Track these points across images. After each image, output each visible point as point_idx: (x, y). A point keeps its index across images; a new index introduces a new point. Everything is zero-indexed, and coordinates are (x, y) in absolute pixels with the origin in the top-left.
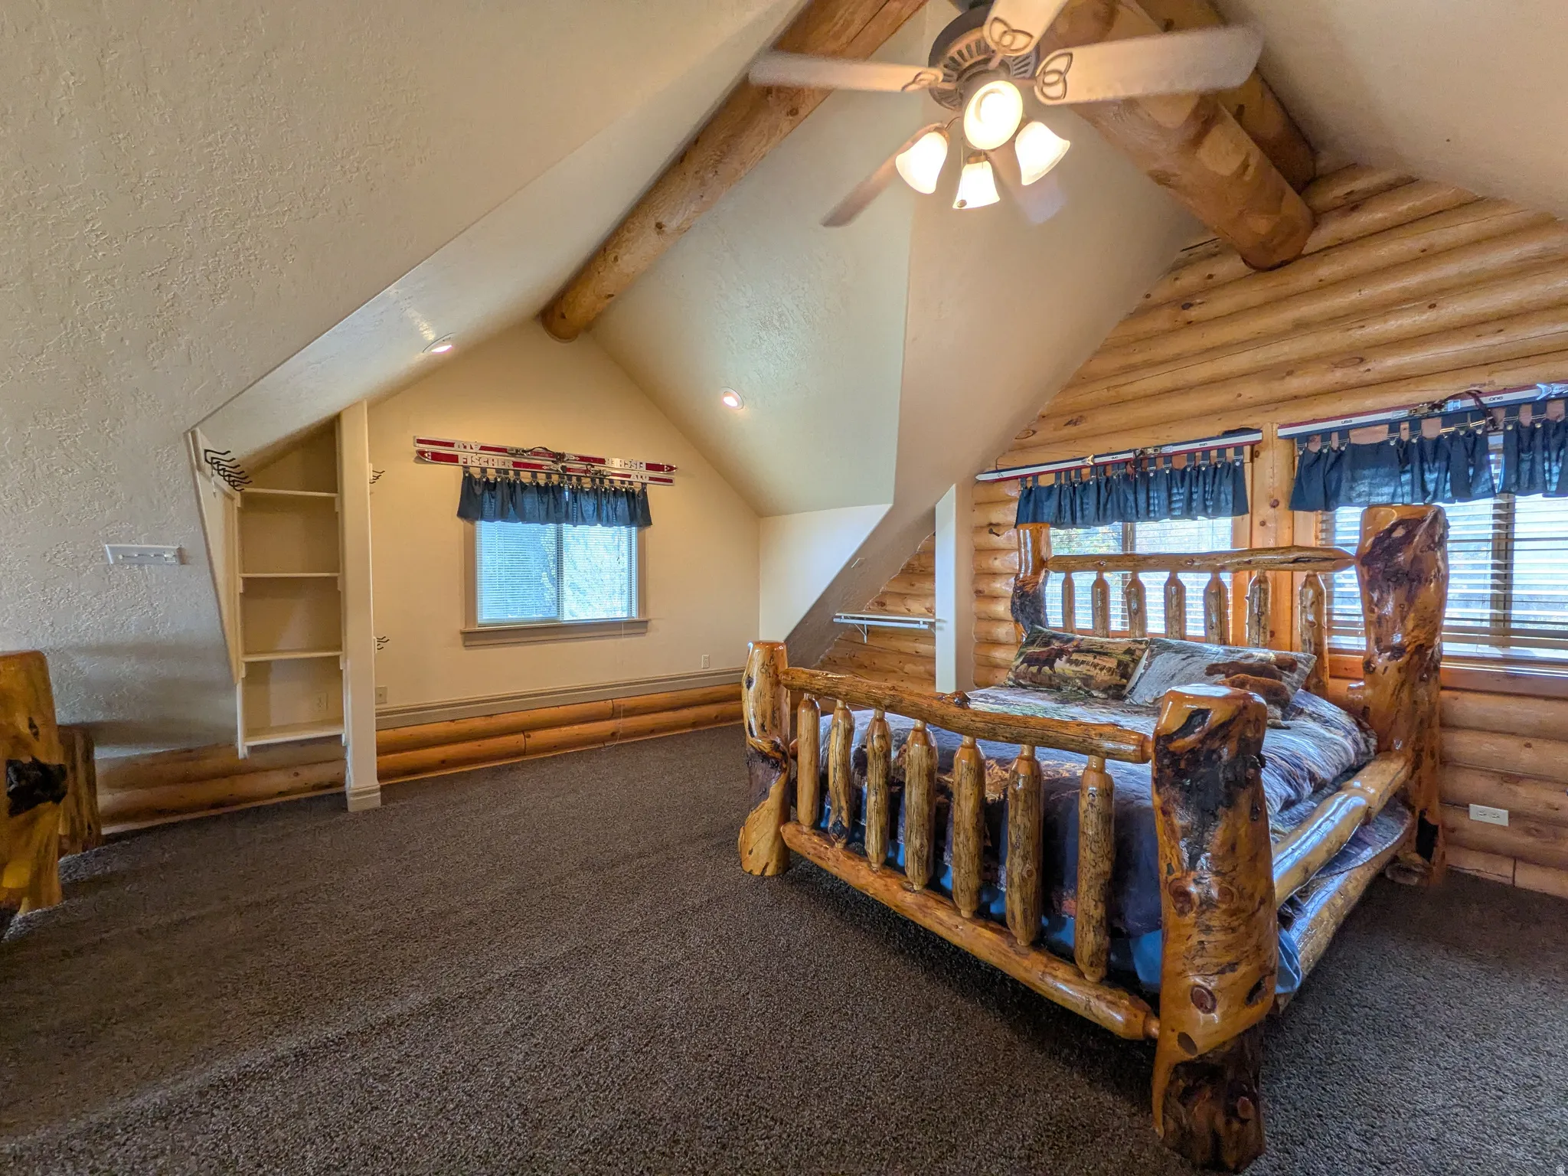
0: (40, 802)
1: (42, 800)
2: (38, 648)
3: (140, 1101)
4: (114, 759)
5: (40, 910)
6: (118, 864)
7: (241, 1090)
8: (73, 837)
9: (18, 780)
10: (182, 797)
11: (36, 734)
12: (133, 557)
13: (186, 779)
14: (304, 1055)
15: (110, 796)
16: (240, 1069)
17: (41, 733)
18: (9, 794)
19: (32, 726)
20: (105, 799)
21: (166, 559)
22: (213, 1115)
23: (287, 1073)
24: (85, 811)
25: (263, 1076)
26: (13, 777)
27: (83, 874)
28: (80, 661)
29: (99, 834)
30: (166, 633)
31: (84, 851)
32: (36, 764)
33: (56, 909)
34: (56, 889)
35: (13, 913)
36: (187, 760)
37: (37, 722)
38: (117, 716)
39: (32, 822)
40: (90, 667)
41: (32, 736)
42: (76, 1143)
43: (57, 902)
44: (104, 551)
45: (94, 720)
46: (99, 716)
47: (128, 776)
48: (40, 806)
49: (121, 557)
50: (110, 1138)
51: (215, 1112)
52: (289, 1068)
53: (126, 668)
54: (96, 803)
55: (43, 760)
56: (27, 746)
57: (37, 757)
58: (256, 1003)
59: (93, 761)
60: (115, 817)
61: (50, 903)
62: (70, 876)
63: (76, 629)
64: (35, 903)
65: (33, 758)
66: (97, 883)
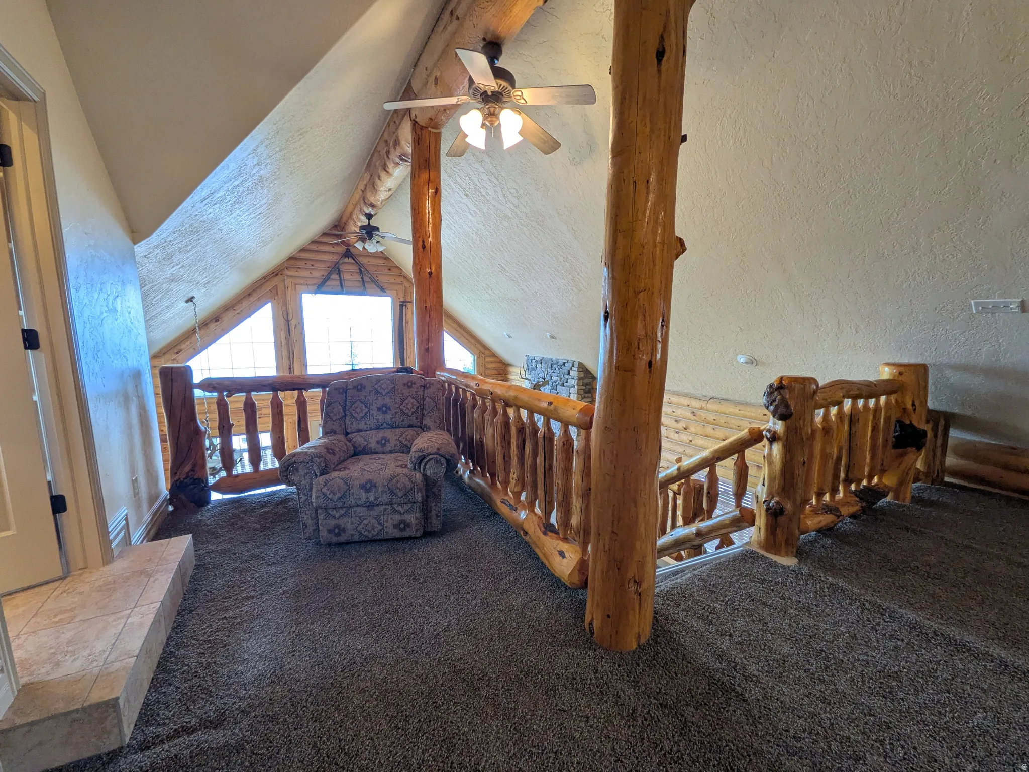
0: (909, 447)
1: (912, 446)
2: (926, 363)
3: (904, 611)
4: (961, 439)
5: (897, 502)
6: (946, 499)
7: (958, 651)
8: (927, 475)
9: (901, 431)
10: (1001, 477)
11: (915, 410)
12: (989, 308)
13: (1006, 467)
14: (1007, 666)
15: (955, 460)
16: (962, 640)
17: (917, 409)
18: (894, 437)
19: (913, 405)
20: (951, 461)
21: (1011, 309)
22: (936, 648)
23: (990, 666)
24: (937, 463)
25: (976, 656)
26: (898, 429)
27: (926, 495)
28: (948, 373)
29: (942, 479)
30: (1006, 361)
31: (932, 485)
32: (911, 425)
33: (905, 506)
34: (909, 495)
35: (885, 496)
36: (1012, 454)
37: (917, 403)
38: (969, 412)
39: (902, 456)
40: (954, 378)
41: (912, 410)
42: (867, 604)
43: (908, 502)
44: (970, 305)
45: (952, 411)
46: (956, 410)
47: (967, 451)
48: (909, 449)
49: (980, 308)
50: (882, 615)
51: (939, 648)
52: (992, 664)
53: (976, 382)
54: (945, 461)
55: (915, 424)
56: (909, 415)
57: (913, 422)
58: (992, 617)
59: (948, 435)
60: (954, 473)
61: (904, 500)
62: (919, 493)
63: (949, 354)
64: (897, 497)
65: (911, 422)
66: (931, 503)
